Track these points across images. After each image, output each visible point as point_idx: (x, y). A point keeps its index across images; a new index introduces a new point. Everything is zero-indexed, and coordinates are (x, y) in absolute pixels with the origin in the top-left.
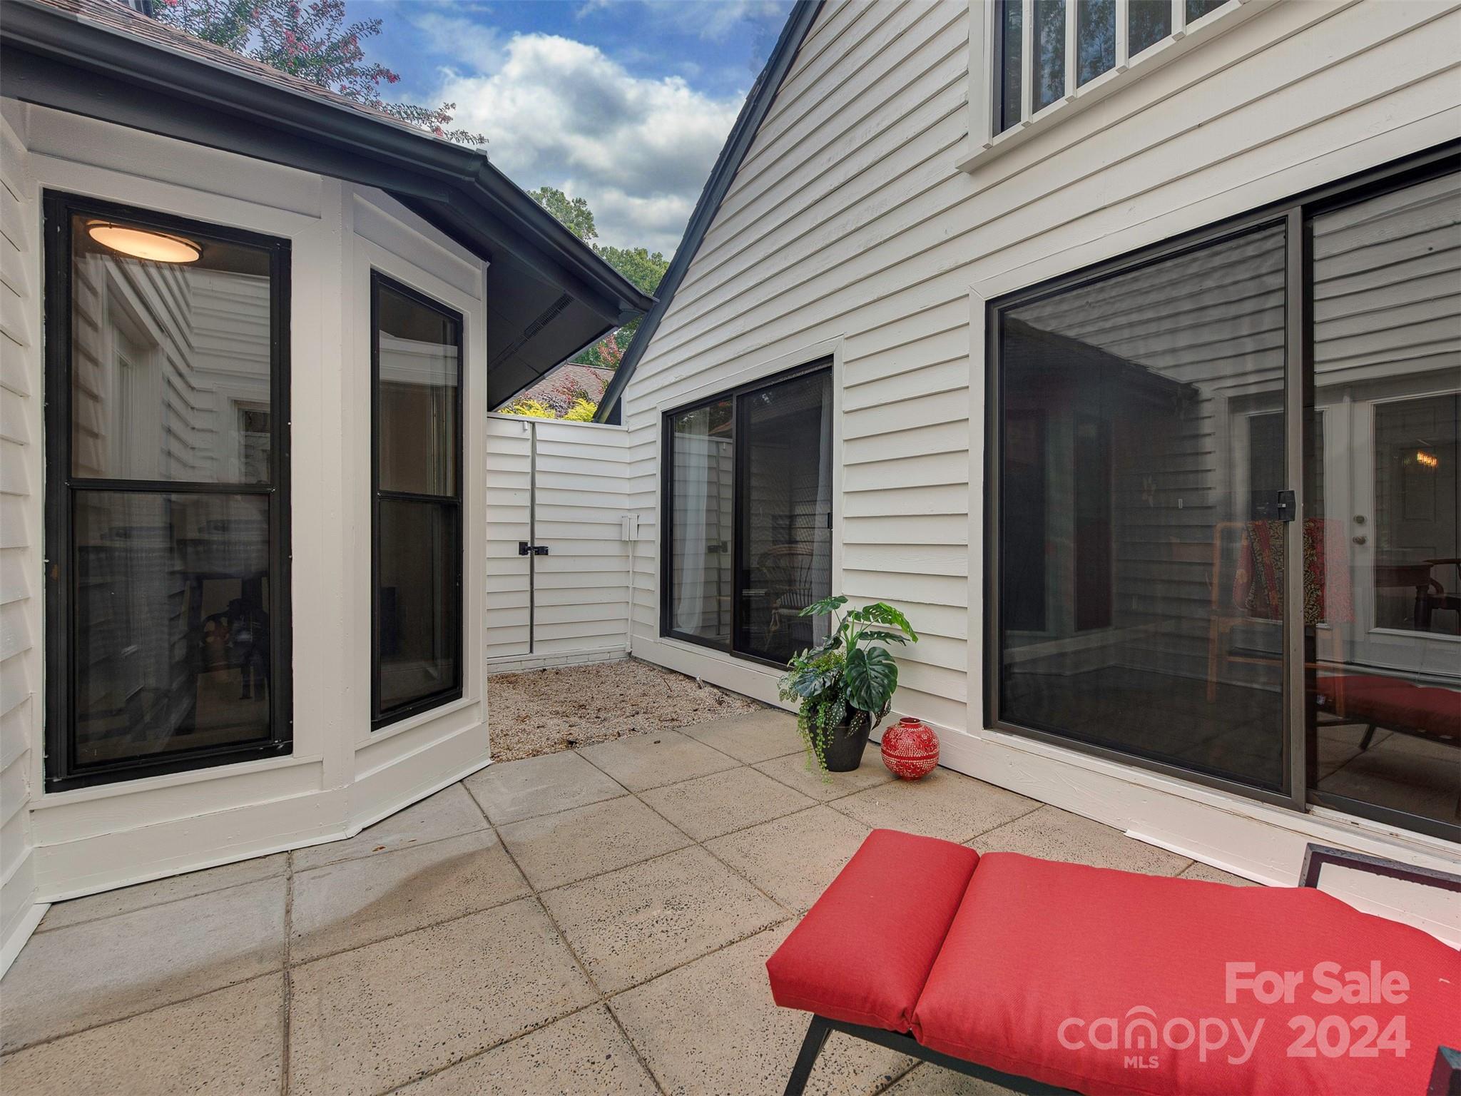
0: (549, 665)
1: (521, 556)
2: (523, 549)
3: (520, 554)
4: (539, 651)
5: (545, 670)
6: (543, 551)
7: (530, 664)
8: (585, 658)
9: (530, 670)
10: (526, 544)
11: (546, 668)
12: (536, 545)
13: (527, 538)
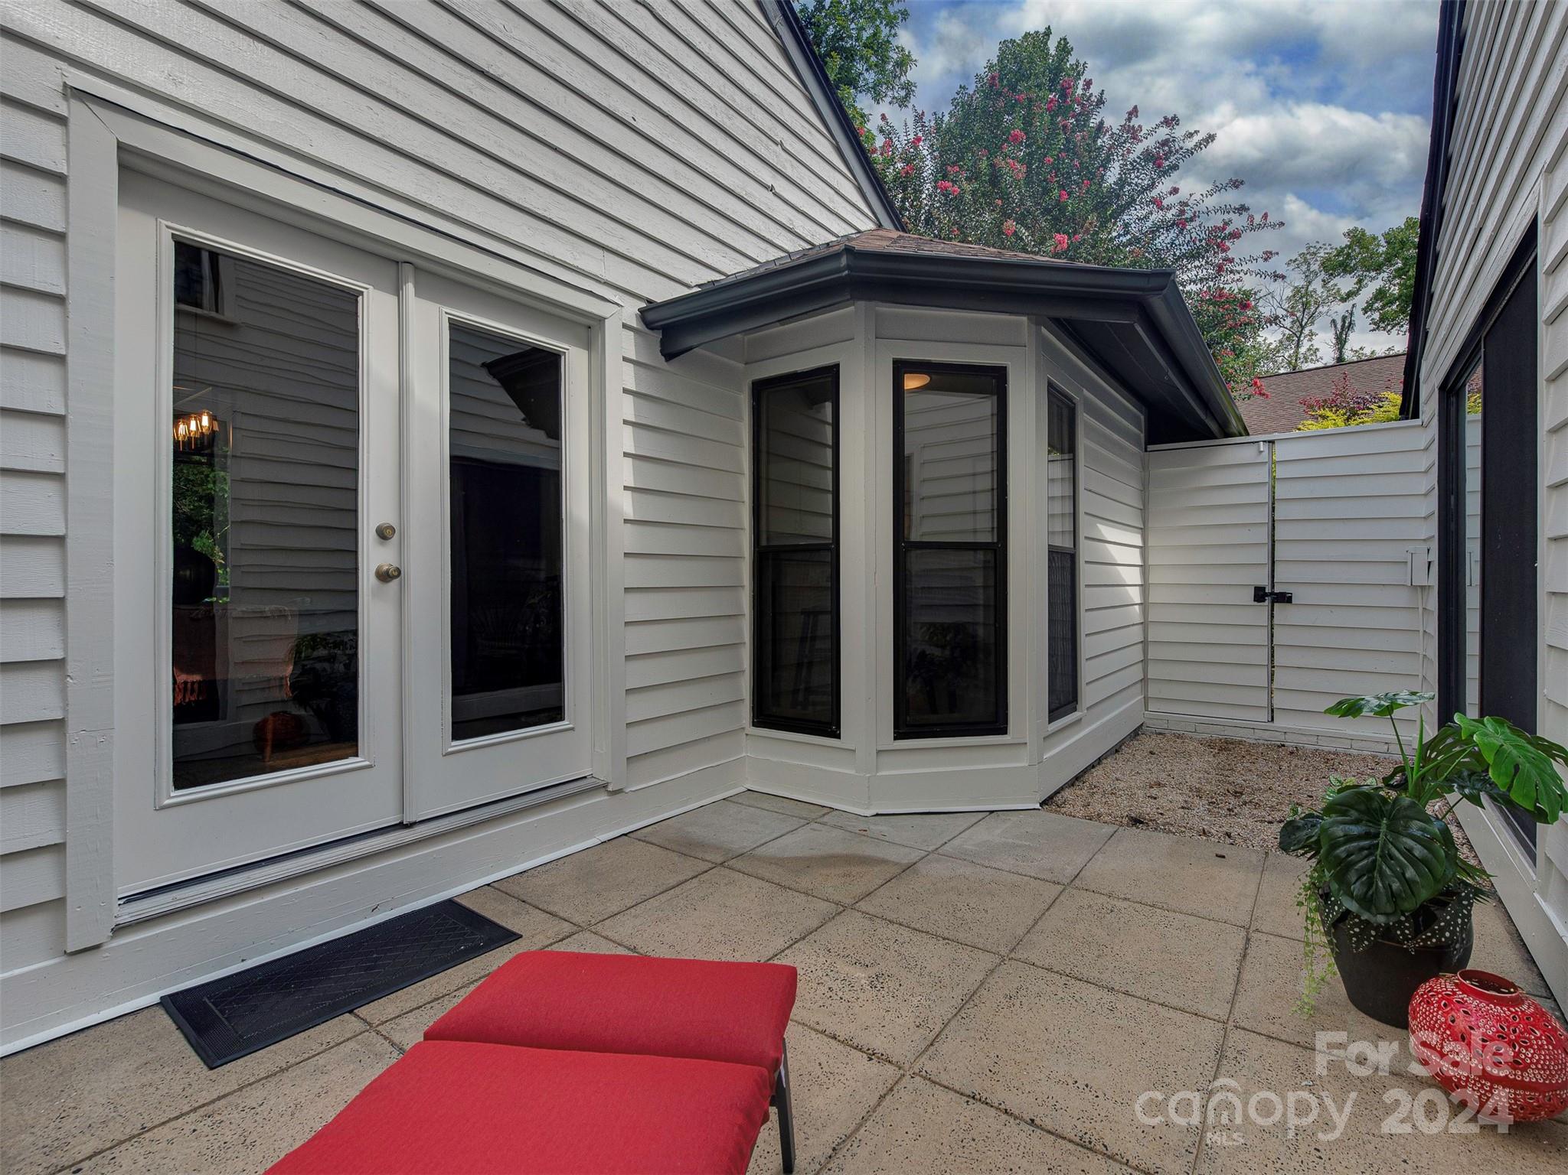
0: (1291, 741)
1: (1256, 603)
2: (1260, 595)
3: (1255, 601)
4: (1281, 722)
5: (1283, 746)
6: (1285, 598)
7: (1266, 735)
8: (1347, 744)
9: (1266, 742)
10: (1264, 589)
11: (1286, 744)
12: (1277, 590)
13: (1264, 582)
